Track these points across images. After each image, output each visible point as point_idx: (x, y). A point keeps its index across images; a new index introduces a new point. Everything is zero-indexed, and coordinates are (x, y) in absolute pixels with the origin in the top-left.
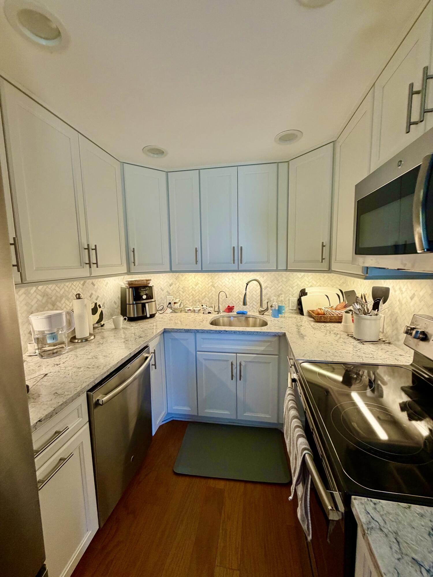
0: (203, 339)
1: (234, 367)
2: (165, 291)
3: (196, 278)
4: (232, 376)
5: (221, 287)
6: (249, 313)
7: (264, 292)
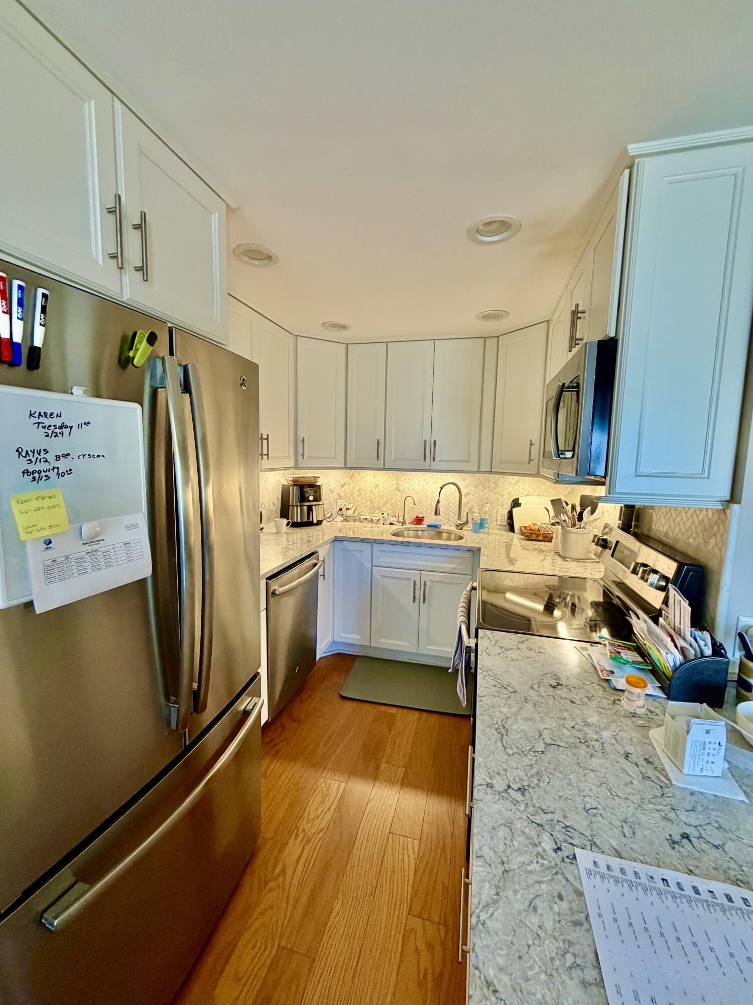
0: (382, 551)
1: (417, 587)
2: (335, 494)
3: (376, 478)
4: (414, 598)
5: (408, 491)
6: (442, 527)
7: (464, 501)
